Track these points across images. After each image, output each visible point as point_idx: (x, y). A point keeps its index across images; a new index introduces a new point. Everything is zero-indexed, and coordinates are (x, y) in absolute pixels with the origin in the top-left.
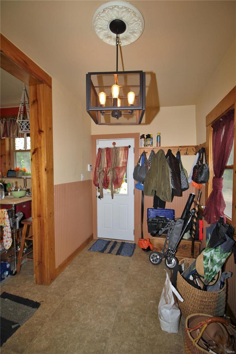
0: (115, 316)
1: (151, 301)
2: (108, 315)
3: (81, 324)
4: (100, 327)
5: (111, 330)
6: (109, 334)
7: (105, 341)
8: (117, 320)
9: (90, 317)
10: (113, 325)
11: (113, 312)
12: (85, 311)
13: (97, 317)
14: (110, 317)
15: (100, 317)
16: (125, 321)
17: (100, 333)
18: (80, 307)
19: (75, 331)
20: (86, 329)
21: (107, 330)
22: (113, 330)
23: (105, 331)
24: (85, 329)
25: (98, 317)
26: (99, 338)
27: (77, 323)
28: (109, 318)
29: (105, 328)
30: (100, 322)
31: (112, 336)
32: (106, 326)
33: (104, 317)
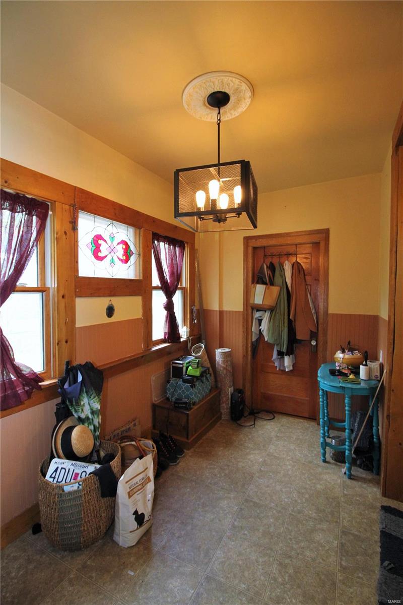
0: (214, 559)
1: (132, 574)
2: (226, 564)
3: (273, 556)
4: (241, 546)
5: (225, 539)
6: (228, 534)
7: (234, 527)
8: (212, 551)
9: (260, 567)
10: (220, 546)
11: (215, 568)
12: (272, 582)
13: (247, 564)
14: (224, 560)
15: (241, 563)
16: (200, 547)
17: (241, 538)
18: (285, 595)
19: (282, 548)
20: (263, 548)
21: (231, 540)
22: (221, 538)
23: (234, 539)
24: (265, 548)
25: (244, 563)
26: (242, 532)
27: (280, 559)
28: (224, 558)
29: (233, 543)
30: (240, 554)
31: (224, 531)
32: (232, 546)
33: (233, 562)
